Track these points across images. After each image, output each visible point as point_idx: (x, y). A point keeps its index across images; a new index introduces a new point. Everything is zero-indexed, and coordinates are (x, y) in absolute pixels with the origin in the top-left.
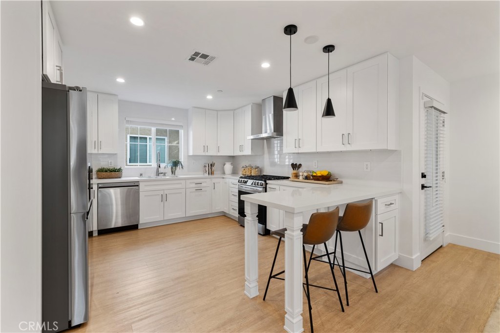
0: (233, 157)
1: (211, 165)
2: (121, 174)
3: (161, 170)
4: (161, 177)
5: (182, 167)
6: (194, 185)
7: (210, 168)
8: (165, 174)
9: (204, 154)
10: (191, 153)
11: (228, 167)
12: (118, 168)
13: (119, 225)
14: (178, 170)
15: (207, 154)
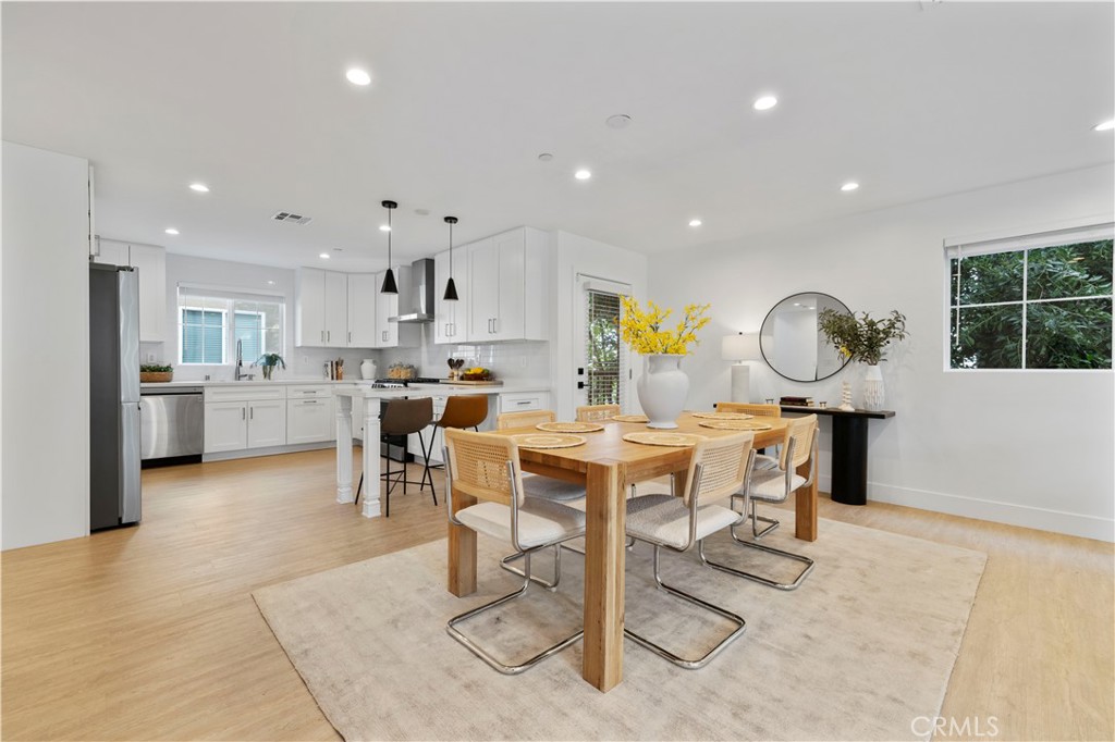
0: (380, 351)
1: (337, 363)
2: (172, 376)
3: (243, 371)
4: (244, 381)
5: (284, 367)
6: (302, 395)
7: (336, 369)
8: (251, 377)
9: (322, 345)
10: (299, 344)
11: (368, 368)
12: (165, 365)
13: (163, 454)
14: (276, 371)
15: (328, 345)
